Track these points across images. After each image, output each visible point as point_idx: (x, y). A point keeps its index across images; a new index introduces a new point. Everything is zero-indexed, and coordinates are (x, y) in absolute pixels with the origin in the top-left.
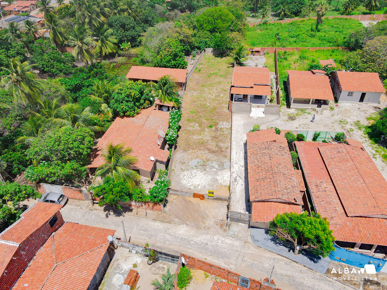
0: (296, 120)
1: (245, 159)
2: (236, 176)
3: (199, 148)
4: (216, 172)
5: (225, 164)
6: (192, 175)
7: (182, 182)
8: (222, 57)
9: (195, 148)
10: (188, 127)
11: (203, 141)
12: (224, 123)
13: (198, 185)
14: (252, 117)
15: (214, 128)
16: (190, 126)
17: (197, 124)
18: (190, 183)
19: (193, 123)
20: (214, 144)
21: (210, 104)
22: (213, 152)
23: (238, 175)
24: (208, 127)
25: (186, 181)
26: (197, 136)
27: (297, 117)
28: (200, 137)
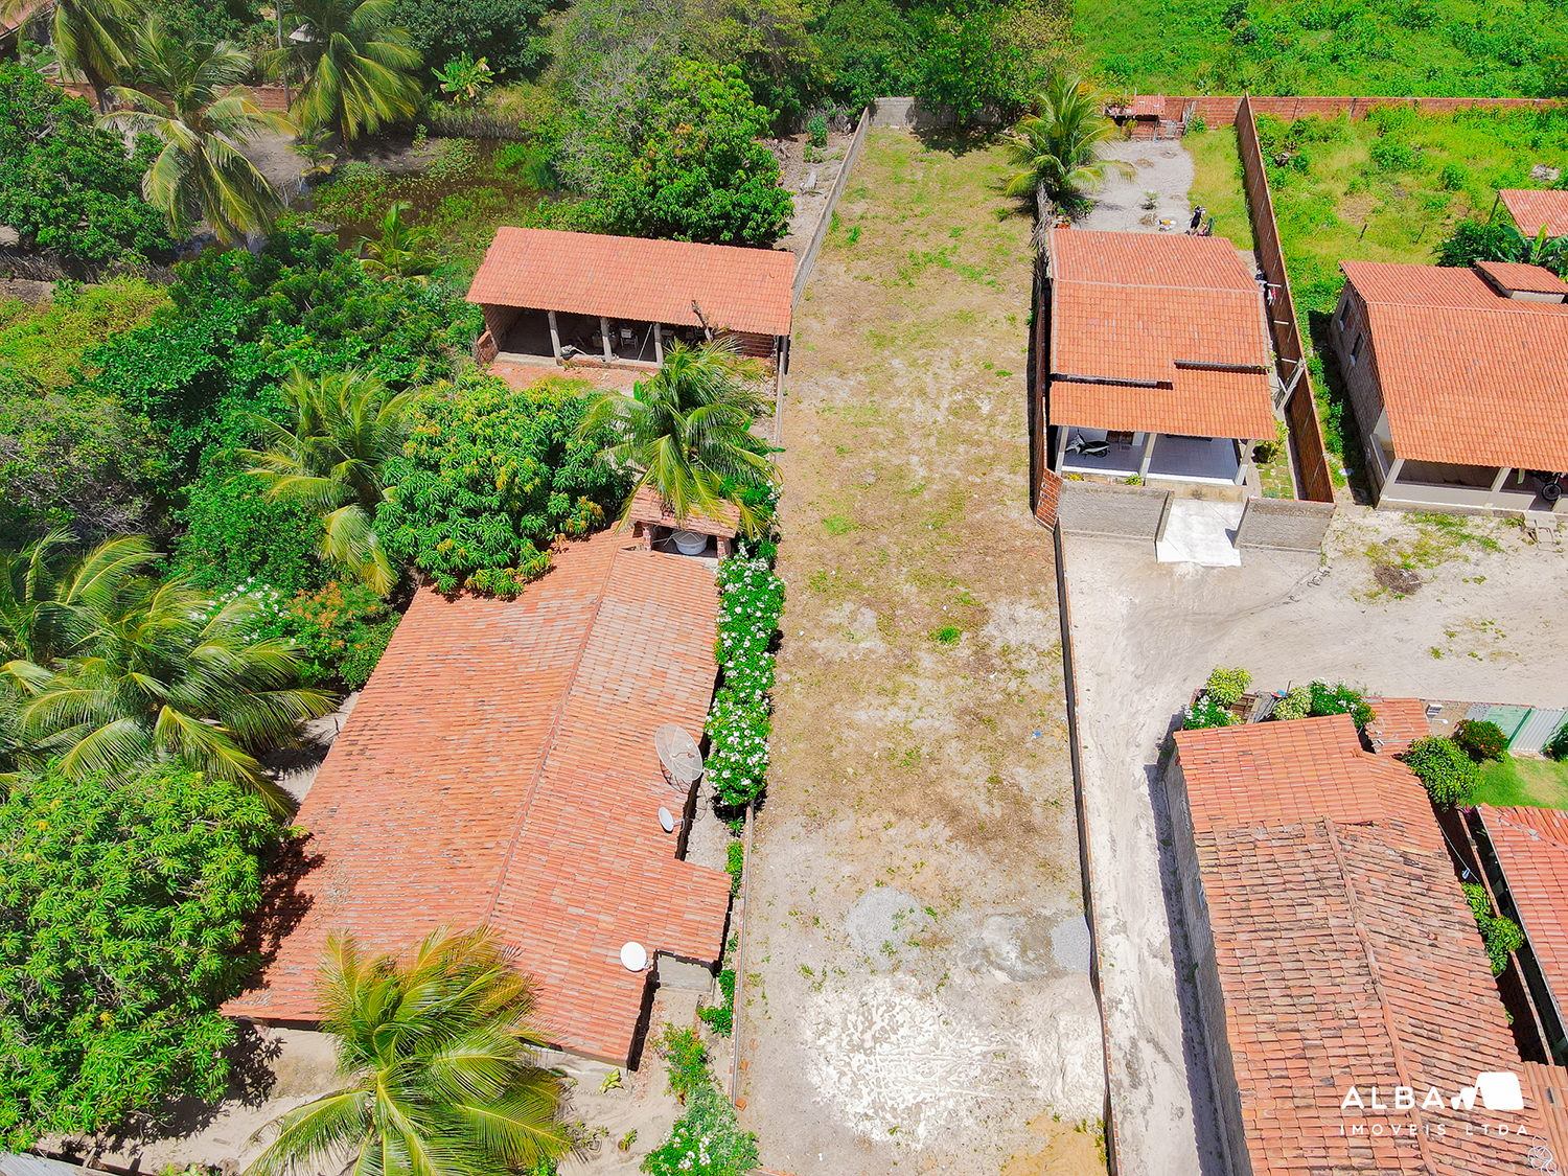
0: (1419, 593)
1: (1167, 893)
2: (1134, 1032)
3: (898, 804)
4: (1008, 997)
5: (1055, 933)
6: (872, 1023)
7: (816, 1080)
8: (960, 151)
9: (872, 801)
10: (817, 634)
11: (911, 744)
12: (1021, 611)
13: (915, 1111)
14: (1168, 569)
15: (963, 650)
16: (833, 629)
17: (869, 617)
18: (865, 1091)
19: (848, 607)
20: (977, 767)
21: (929, 465)
22: (978, 834)
23: (1141, 1027)
24: (931, 638)
25: (836, 1077)
26: (875, 703)
27: (1423, 572)
28: (894, 713)
